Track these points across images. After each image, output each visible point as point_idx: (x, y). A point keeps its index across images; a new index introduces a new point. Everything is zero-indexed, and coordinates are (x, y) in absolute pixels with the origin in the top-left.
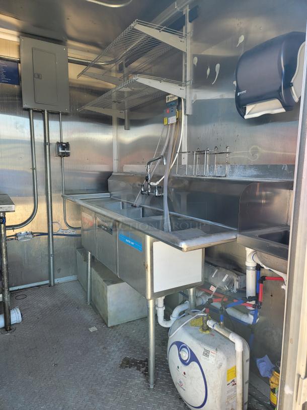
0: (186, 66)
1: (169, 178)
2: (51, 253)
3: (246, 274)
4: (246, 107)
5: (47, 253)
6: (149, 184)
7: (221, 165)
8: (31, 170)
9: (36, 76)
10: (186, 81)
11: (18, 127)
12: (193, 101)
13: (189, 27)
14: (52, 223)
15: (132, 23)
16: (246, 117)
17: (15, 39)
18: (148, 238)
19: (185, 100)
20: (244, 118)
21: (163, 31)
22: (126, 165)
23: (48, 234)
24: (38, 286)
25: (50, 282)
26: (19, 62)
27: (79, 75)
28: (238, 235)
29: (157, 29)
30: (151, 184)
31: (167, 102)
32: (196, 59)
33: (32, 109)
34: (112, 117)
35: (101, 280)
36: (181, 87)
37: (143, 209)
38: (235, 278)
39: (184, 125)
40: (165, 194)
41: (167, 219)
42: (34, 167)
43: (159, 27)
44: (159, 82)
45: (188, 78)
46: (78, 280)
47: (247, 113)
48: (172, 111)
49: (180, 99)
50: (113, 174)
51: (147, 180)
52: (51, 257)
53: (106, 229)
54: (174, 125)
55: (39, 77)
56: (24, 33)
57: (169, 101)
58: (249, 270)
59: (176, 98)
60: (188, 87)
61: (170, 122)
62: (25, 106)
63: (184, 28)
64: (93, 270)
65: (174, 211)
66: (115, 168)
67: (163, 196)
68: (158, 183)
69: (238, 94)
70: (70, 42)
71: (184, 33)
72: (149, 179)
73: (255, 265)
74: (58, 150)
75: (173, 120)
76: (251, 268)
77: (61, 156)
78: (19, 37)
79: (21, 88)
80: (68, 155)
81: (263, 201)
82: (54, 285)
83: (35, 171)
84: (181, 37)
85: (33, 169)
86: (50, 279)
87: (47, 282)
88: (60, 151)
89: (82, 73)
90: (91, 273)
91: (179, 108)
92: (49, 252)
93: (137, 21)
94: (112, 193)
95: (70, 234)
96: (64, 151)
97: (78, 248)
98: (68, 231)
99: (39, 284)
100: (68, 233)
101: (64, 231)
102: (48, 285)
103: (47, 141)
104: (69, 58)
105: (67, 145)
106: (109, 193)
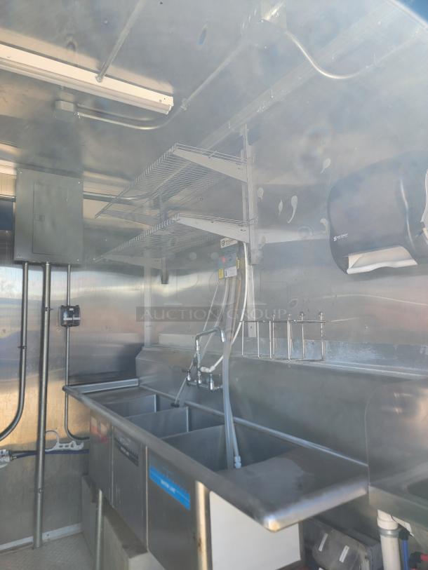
0: (247, 200)
1: (230, 360)
2: (40, 486)
3: (379, 541)
4: (348, 258)
6: (199, 370)
7: (313, 341)
8: (19, 350)
9: (37, 218)
10: (248, 220)
11: (4, 287)
12: (260, 245)
13: (249, 150)
14: (45, 432)
15: (171, 147)
16: (350, 271)
17: (11, 172)
18: (201, 488)
19: (248, 245)
20: (346, 272)
21: (213, 156)
22: (163, 335)
23: (36, 453)
24: (14, 549)
25: (35, 539)
26: (14, 200)
27: (99, 214)
28: (371, 489)
29: (205, 154)
30: (203, 369)
31: (222, 247)
32: (261, 190)
33: (28, 262)
34: (143, 267)
35: (119, 544)
36: (242, 228)
37: (190, 410)
38: (363, 553)
39: (250, 279)
40: (226, 386)
41: (230, 429)
42: (24, 344)
43: (207, 152)
44: (210, 222)
45: (252, 215)
46: (82, 533)
47: (350, 265)
48: (230, 260)
49: (240, 244)
50: (144, 349)
51: (195, 364)
52: (39, 495)
53: (128, 453)
54: (234, 280)
55: (40, 219)
56: (23, 164)
57: (225, 246)
58: (386, 535)
59: (235, 242)
60: (252, 227)
61: (229, 275)
62: (18, 257)
63: (242, 152)
64: (106, 520)
65: (240, 417)
66: (147, 339)
67: (221, 390)
68: (213, 368)
69: (335, 239)
70: (86, 174)
71: (242, 158)
72: (199, 362)
73: (394, 527)
74: (62, 317)
75: (232, 272)
76: (389, 533)
77: (65, 326)
78: (16, 169)
79: (14, 235)
80: (76, 323)
81: (397, 410)
82: (42, 544)
83: (24, 350)
84: (238, 163)
85: (21, 347)
86: (34, 534)
87: (29, 540)
88: (66, 318)
89: (102, 212)
90: (102, 527)
91: (241, 255)
92: (36, 484)
93: (177, 145)
94: (141, 378)
95: (72, 449)
96: (70, 319)
97: (86, 474)
98: (70, 444)
99: (16, 545)
100: (70, 448)
101: (64, 445)
102: (31, 546)
103: (46, 306)
104: (85, 193)
105: (77, 309)
106: (136, 380)
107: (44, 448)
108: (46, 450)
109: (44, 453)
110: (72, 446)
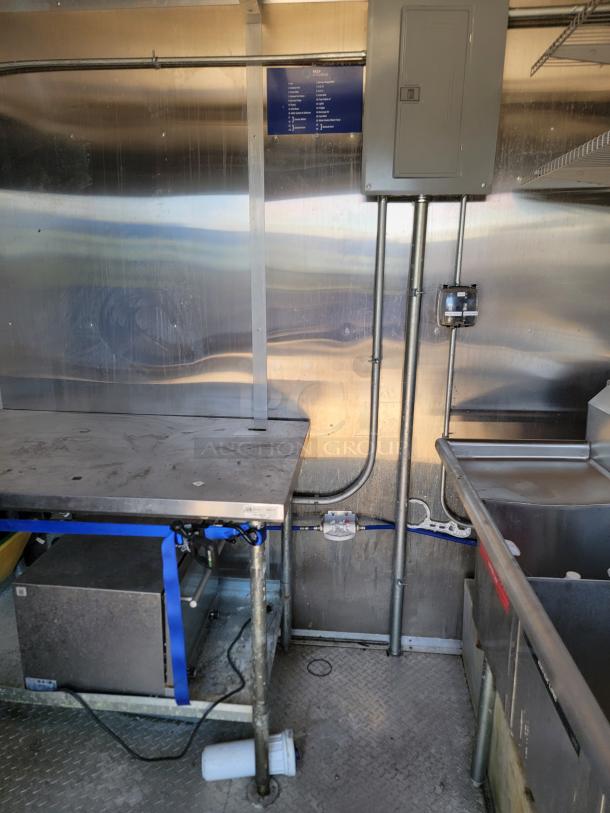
2: (399, 576)
5: (390, 571)
8: (370, 364)
9: (405, 94)
14: (407, 499)
23: (393, 525)
24: (363, 643)
25: (391, 639)
26: (362, 63)
27: (539, 64)
33: (387, 196)
42: (376, 355)
55: (411, 98)
62: (369, 190)
74: (444, 309)
77: (448, 326)
79: (361, 141)
80: (469, 323)
82: (401, 653)
85: (373, 362)
86: (390, 632)
87: (385, 638)
88: (450, 312)
89: (553, 53)
94: (593, 446)
95: (451, 533)
96: (459, 314)
97: (471, 575)
98: (448, 525)
99: (365, 638)
100: (447, 530)
101: (438, 524)
102: (387, 647)
103: (416, 285)
104: (513, 13)
105: (472, 291)
106: (585, 447)
107: (406, 522)
108: (409, 526)
109: (407, 530)
110: (451, 529)
